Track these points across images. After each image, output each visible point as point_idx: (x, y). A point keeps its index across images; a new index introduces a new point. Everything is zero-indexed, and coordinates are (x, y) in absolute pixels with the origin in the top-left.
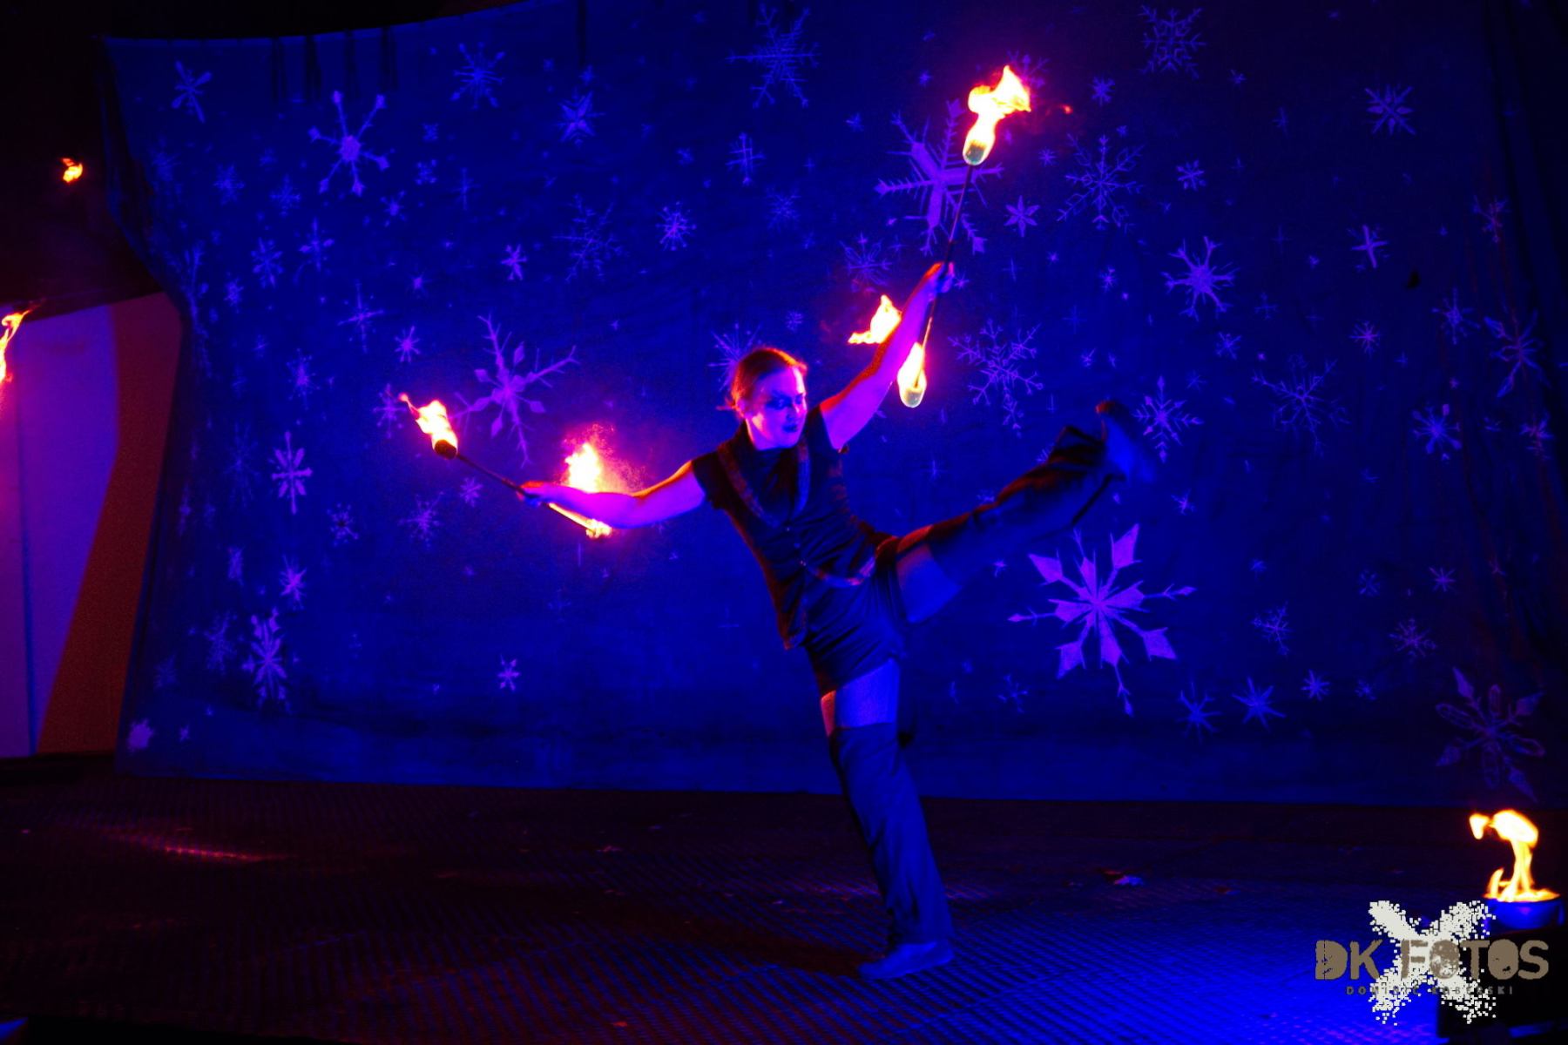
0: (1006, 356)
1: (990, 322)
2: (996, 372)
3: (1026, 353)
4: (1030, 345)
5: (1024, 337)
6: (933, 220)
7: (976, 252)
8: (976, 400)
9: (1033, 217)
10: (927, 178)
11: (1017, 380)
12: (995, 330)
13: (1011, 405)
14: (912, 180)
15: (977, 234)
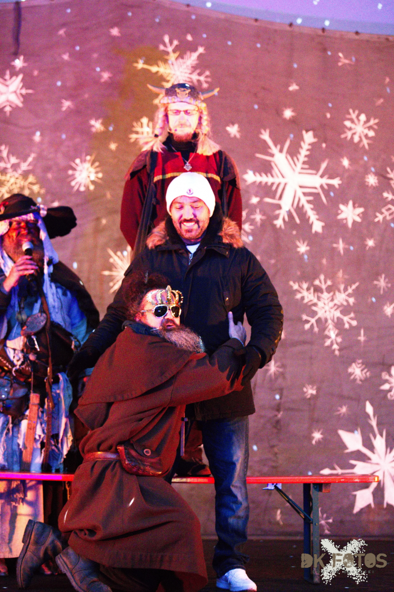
0: (332, 300)
1: (322, 277)
2: (323, 311)
3: (347, 301)
4: (349, 295)
5: (346, 289)
6: (286, 204)
7: (316, 232)
8: (307, 326)
9: (358, 215)
10: (283, 177)
11: (338, 318)
12: (325, 282)
13: (332, 333)
14: (272, 176)
15: (317, 219)
